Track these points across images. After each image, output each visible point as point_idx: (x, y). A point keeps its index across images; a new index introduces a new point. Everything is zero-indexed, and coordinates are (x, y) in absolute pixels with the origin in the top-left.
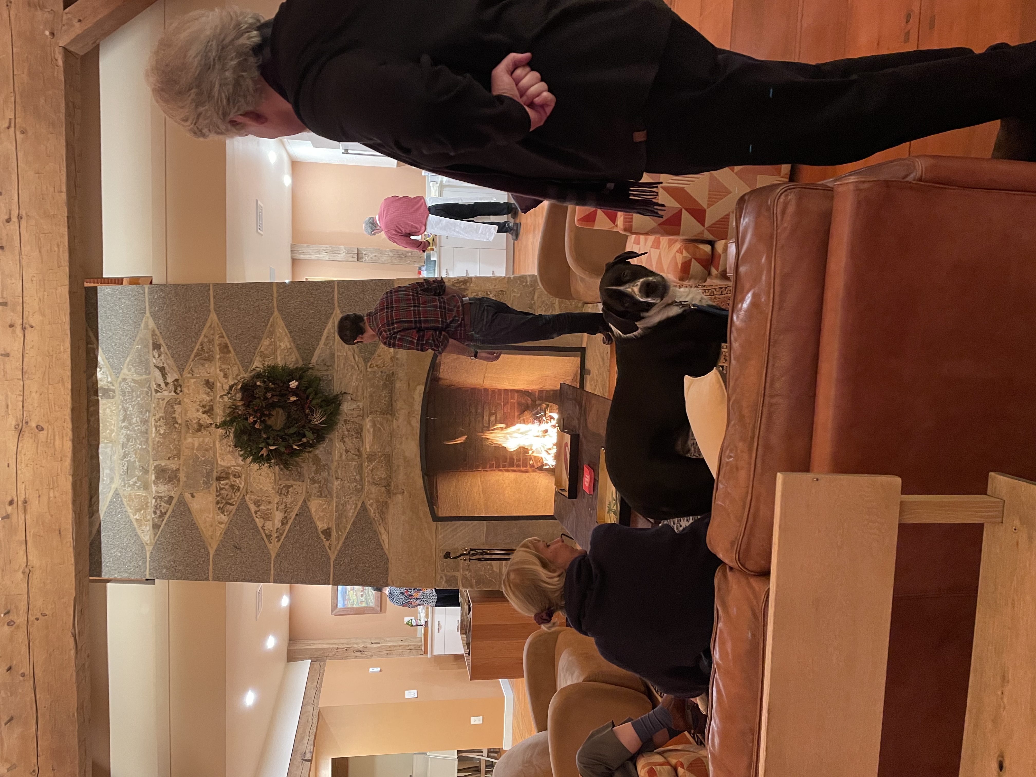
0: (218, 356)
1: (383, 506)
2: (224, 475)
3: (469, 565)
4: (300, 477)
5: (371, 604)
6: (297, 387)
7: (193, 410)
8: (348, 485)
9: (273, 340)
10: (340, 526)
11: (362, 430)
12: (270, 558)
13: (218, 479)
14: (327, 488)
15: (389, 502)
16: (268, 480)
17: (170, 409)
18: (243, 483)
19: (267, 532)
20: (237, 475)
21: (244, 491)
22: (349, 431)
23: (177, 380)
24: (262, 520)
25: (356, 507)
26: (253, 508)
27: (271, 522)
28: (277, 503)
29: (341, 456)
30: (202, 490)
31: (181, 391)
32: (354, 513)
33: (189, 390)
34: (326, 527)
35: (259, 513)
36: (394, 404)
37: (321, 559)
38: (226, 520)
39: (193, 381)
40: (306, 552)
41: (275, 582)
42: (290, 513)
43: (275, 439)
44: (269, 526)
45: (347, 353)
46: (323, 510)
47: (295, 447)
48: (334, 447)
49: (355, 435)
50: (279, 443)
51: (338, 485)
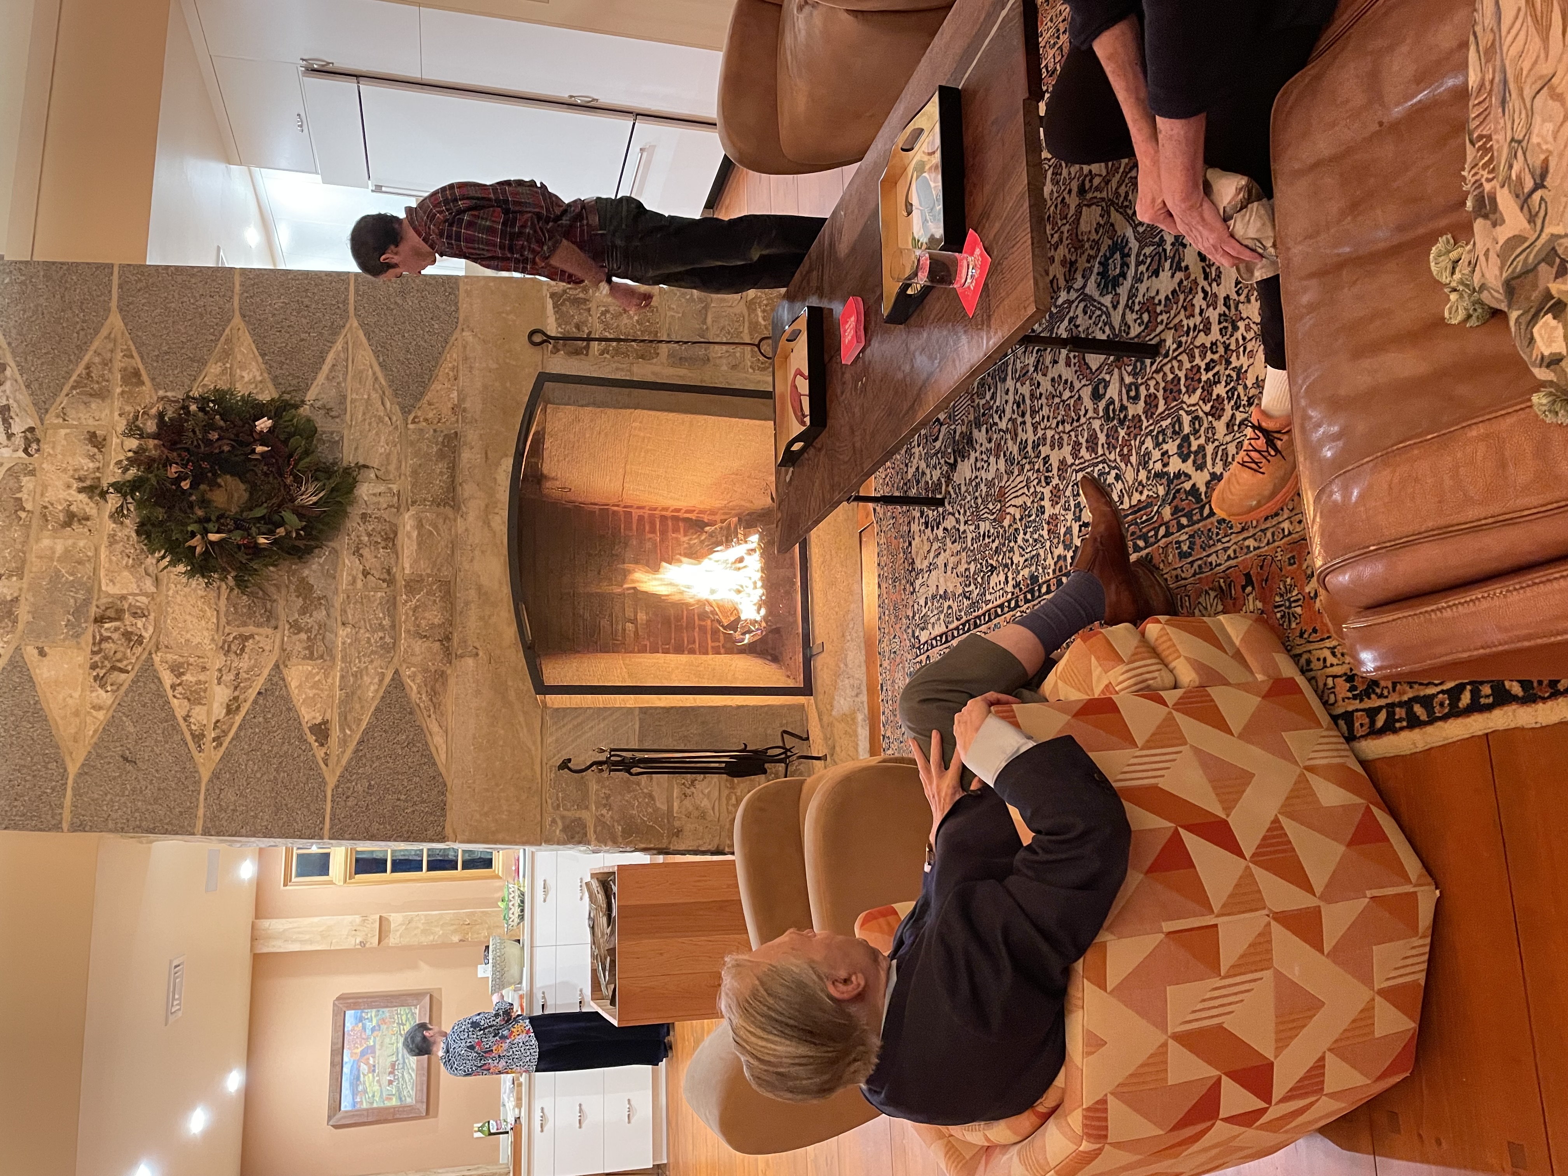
0: (119, 390)
1: (436, 680)
2: (111, 613)
3: (608, 797)
4: (270, 617)
5: (409, 1100)
6: (271, 430)
7: (59, 484)
8: (367, 635)
9: (228, 365)
10: (349, 718)
11: (396, 534)
12: (198, 783)
13: (100, 620)
14: (323, 641)
15: (449, 672)
16: (203, 622)
17: (12, 483)
18: (151, 630)
19: (193, 727)
20: (139, 613)
21: (151, 646)
22: (369, 535)
23: (31, 430)
24: (186, 702)
25: (381, 681)
26: (168, 679)
27: (205, 708)
28: (220, 670)
29: (354, 582)
30: (64, 640)
31: (38, 450)
32: (377, 691)
33: (53, 448)
34: (319, 720)
35: (180, 689)
36: (459, 489)
37: (306, 783)
38: (109, 702)
39: (63, 432)
40: (277, 770)
41: (206, 832)
42: (246, 688)
43: (221, 521)
44: (199, 714)
45: (369, 395)
46: (315, 685)
47: (262, 540)
48: (340, 566)
49: (383, 544)
50: (230, 531)
51: (347, 636)
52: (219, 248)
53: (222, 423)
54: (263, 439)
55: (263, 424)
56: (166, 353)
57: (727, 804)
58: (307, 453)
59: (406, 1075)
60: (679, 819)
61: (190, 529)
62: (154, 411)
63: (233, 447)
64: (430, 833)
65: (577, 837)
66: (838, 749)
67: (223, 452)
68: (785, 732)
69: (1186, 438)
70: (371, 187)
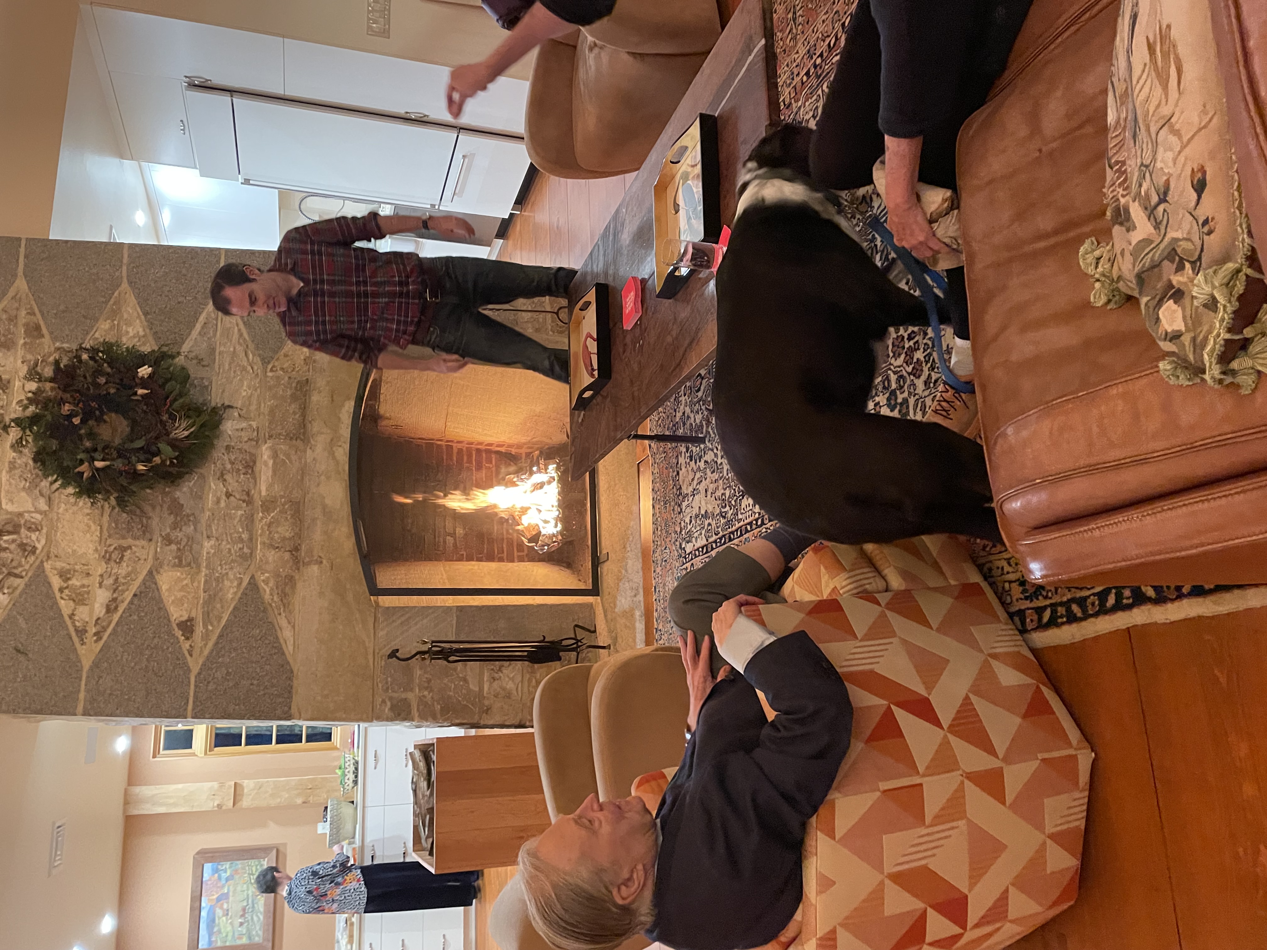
0: (22, 341)
1: (286, 584)
2: (9, 528)
3: (429, 681)
4: (146, 532)
6: (151, 376)
8: (228, 546)
9: (116, 322)
10: (211, 615)
11: (255, 462)
12: (80, 670)
14: (191, 551)
15: (297, 577)
16: (88, 535)
18: (43, 542)
19: (77, 624)
20: (34, 528)
21: (43, 556)
22: (232, 463)
24: (71, 602)
25: (240, 584)
26: (56, 582)
27: (87, 608)
28: (101, 576)
29: (218, 502)
32: (235, 593)
34: (185, 618)
35: (66, 592)
36: (309, 425)
37: (173, 671)
40: (148, 660)
41: (86, 713)
42: (123, 591)
43: (106, 451)
44: (83, 613)
45: (235, 348)
46: (182, 589)
47: (141, 467)
48: (207, 488)
49: (243, 471)
50: (113, 460)
51: (211, 547)
52: (111, 227)
53: (109, 370)
54: (144, 383)
55: (144, 371)
56: (64, 312)
57: (529, 686)
58: (181, 395)
59: (255, 918)
60: (488, 699)
61: (79, 457)
62: (51, 359)
63: (118, 389)
64: (279, 712)
65: (403, 715)
66: (619, 640)
67: (109, 394)
68: (576, 626)
69: (893, 393)
70: (241, 179)
